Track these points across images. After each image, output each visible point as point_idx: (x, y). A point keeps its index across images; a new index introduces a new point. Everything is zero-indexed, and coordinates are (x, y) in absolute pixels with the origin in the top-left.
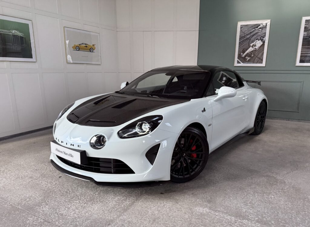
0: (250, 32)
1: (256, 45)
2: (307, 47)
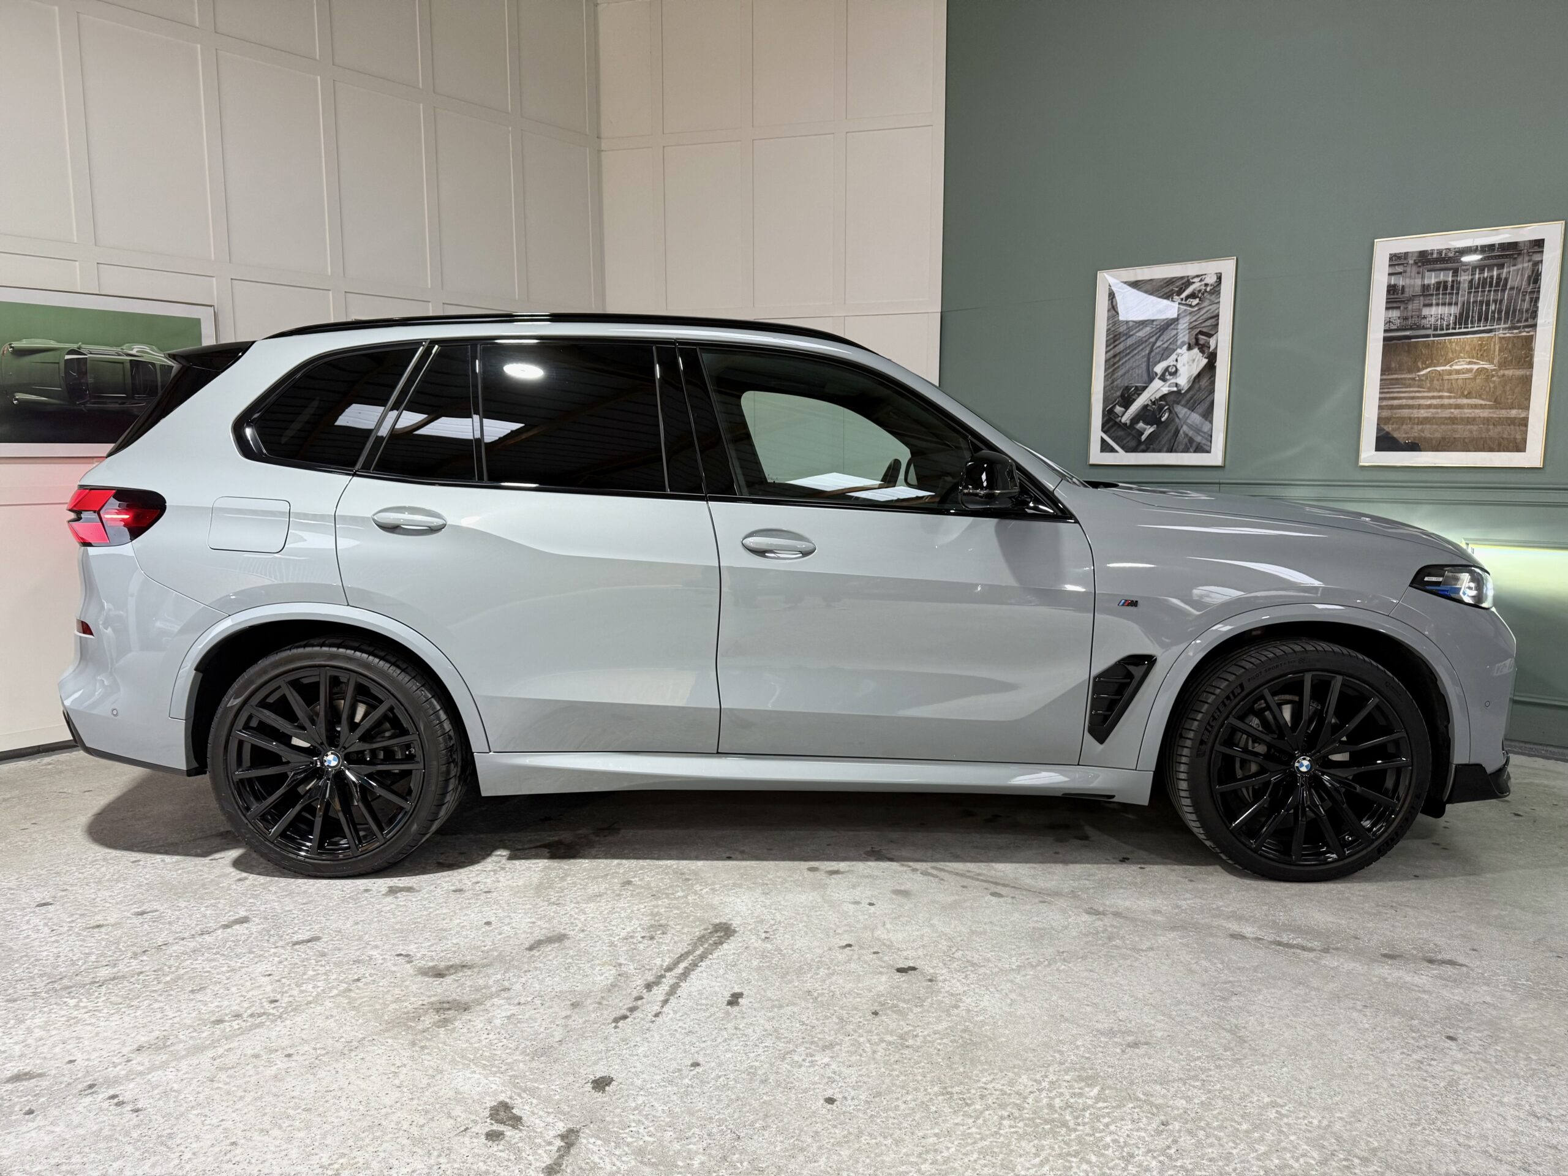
1: (1177, 370)
2: (1405, 379)
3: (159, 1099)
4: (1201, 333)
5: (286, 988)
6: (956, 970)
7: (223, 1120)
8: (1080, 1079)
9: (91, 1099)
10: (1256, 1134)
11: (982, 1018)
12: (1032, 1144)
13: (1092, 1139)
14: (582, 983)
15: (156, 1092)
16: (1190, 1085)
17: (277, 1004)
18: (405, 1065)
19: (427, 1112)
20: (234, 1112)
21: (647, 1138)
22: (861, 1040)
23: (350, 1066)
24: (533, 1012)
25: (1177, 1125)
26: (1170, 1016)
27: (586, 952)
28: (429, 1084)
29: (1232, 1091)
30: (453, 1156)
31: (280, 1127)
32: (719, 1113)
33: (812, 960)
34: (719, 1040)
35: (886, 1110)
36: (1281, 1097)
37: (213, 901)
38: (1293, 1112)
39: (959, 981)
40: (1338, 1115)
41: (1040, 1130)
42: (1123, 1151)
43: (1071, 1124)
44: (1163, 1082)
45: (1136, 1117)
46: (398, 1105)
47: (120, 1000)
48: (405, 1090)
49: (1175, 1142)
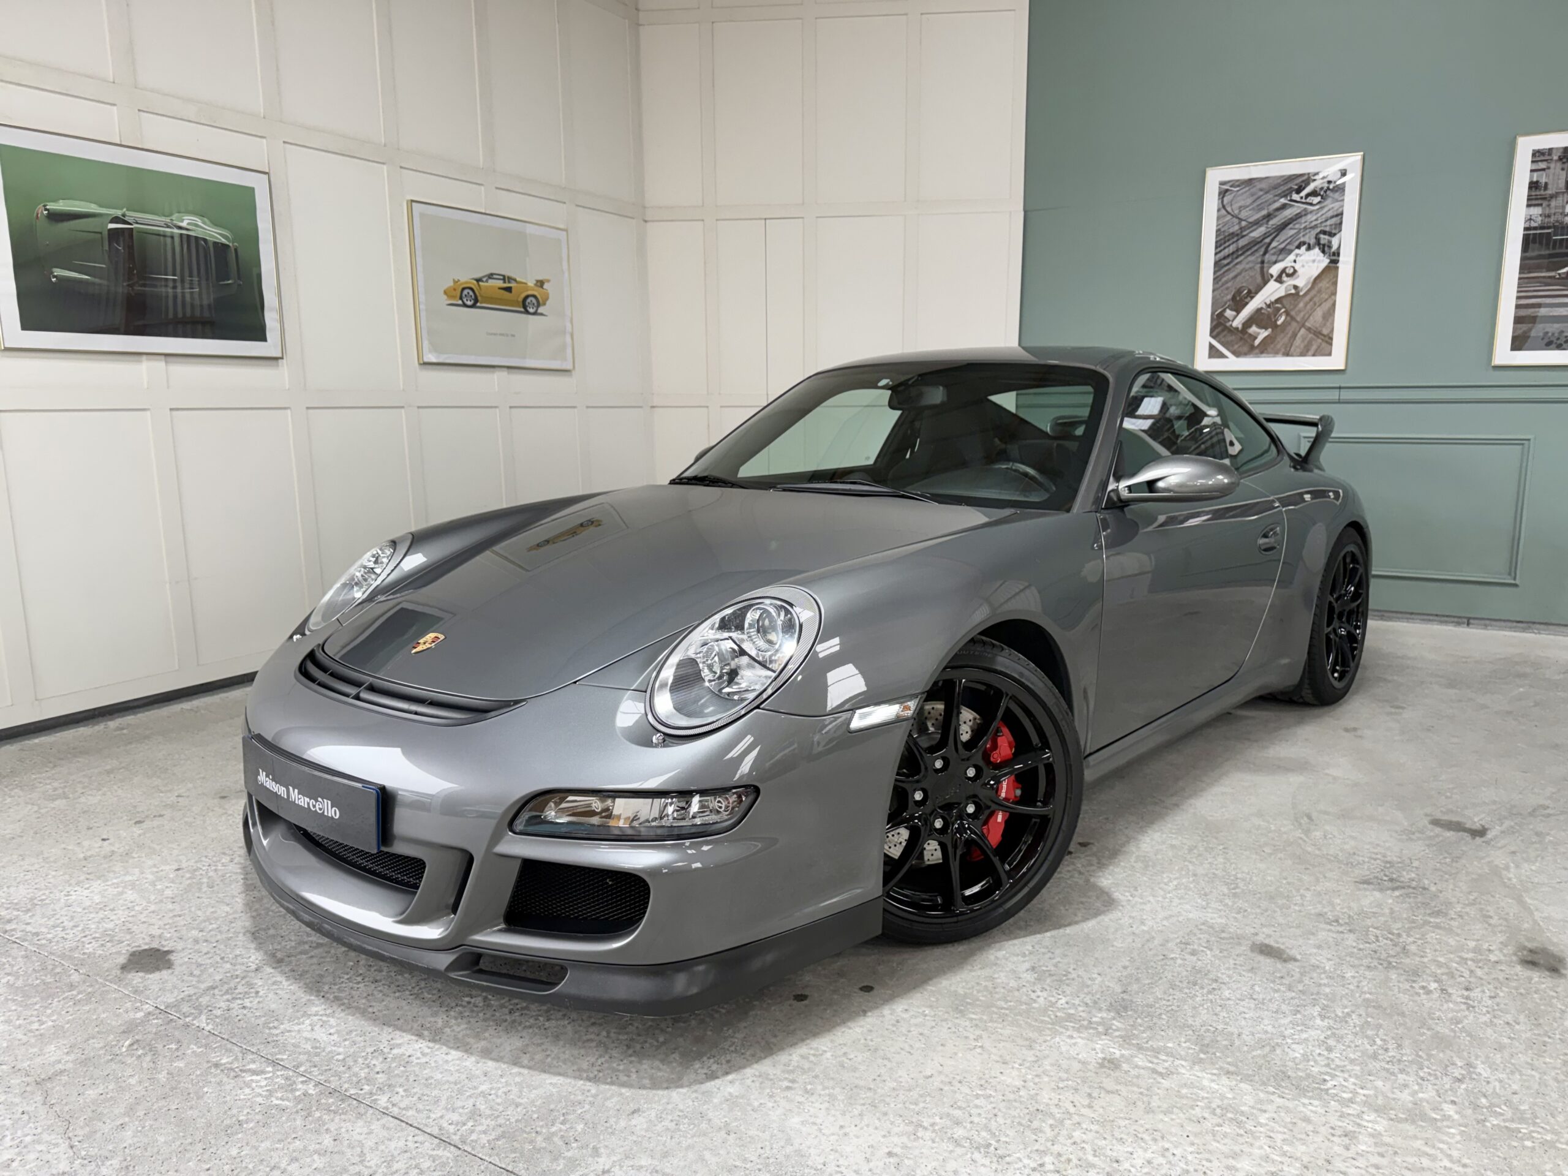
0: (1264, 212)
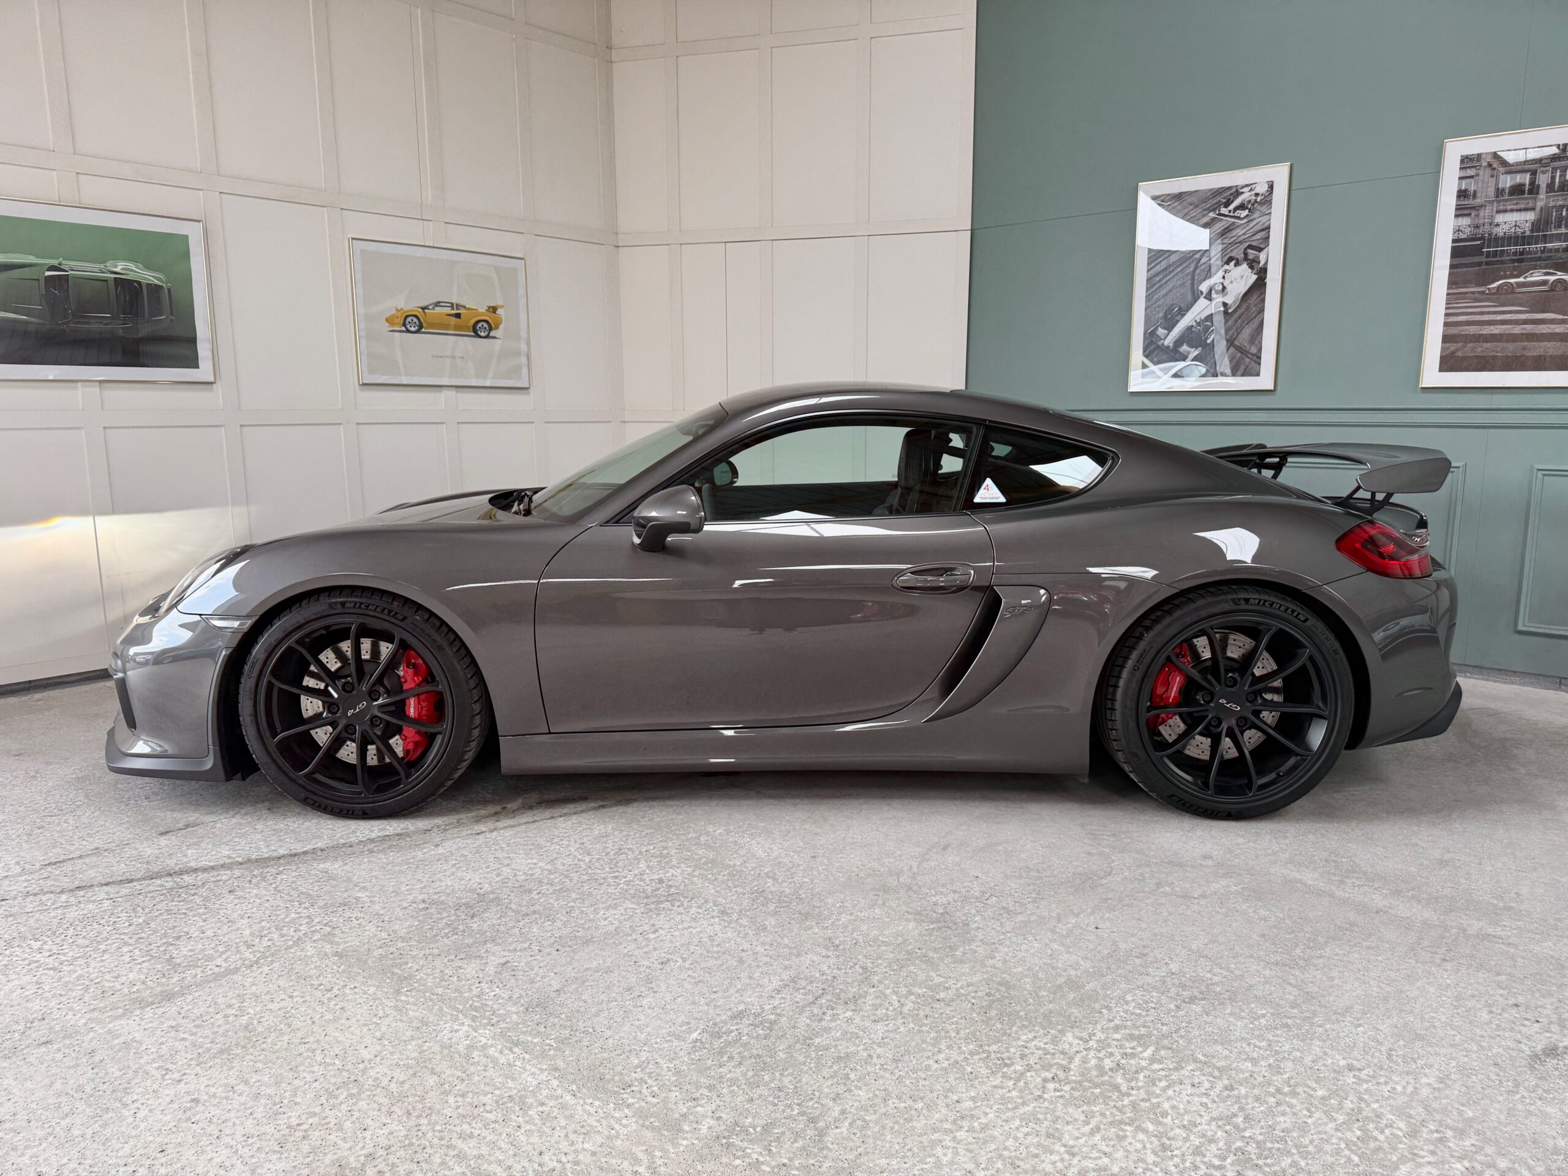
1: (1224, 288)
2: (1473, 293)
3: (119, 1051)
4: (1250, 247)
5: (265, 932)
6: (989, 917)
7: (184, 1074)
8: (1132, 1037)
9: (44, 1049)
10: (1332, 1101)
11: (1020, 969)
12: (1080, 1110)
13: (1148, 1104)
14: (583, 928)
15: (116, 1042)
16: (1255, 1046)
17: (255, 948)
18: (388, 1015)
19: (409, 1067)
20: (198, 1065)
21: (650, 1099)
22: (888, 992)
23: (328, 1016)
24: (530, 959)
25: (1243, 1091)
26: (1228, 969)
27: (590, 894)
28: (412, 1038)
29: (1302, 1052)
30: (434, 1117)
31: (246, 1082)
32: (730, 1071)
33: (833, 905)
34: (732, 990)
35: (914, 1071)
36: (1358, 1060)
37: (195, 840)
38: (1374, 1077)
39: (993, 929)
40: (1424, 1080)
41: (1089, 1095)
42: (1183, 1119)
43: (1124, 1088)
44: (1226, 1042)
45: (1196, 1081)
46: (378, 1058)
47: (87, 942)
48: (386, 1043)
49: (1242, 1109)
